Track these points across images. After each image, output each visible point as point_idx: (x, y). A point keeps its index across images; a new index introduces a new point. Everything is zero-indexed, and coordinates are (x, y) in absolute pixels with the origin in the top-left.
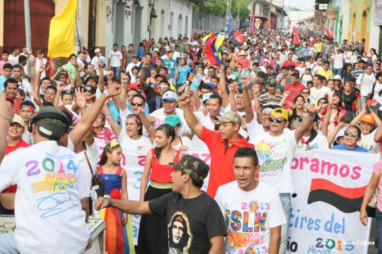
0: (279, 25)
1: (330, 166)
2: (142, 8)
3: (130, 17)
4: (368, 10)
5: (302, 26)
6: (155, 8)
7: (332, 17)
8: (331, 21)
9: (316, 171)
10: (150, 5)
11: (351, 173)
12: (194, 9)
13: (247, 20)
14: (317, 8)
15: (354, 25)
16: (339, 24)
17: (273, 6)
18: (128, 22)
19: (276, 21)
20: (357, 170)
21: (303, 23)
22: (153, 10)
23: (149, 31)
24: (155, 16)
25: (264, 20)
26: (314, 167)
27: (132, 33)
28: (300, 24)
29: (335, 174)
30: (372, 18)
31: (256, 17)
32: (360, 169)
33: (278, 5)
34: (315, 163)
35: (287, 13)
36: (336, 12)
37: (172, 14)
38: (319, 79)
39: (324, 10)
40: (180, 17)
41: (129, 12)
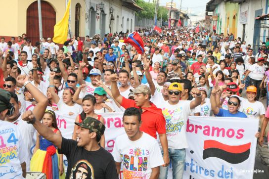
0: (185, 24)
1: (219, 131)
2: (106, 14)
3: (99, 20)
4: (236, 15)
5: (198, 25)
6: (113, 14)
7: (216, 19)
8: (215, 22)
9: (208, 134)
10: (110, 13)
11: (236, 134)
12: (136, 15)
13: (167, 21)
14: (207, 14)
15: (228, 24)
16: (219, 23)
17: (181, 13)
18: (98, 23)
19: (183, 22)
20: (241, 132)
21: (199, 23)
22: (112, 15)
23: (110, 27)
24: (113, 19)
25: (176, 21)
26: (206, 132)
27: (100, 29)
28: (197, 23)
29: (223, 136)
30: (238, 19)
31: (171, 20)
32: (243, 131)
33: (184, 12)
34: (207, 129)
35: (189, 17)
36: (218, 16)
37: (123, 18)
38: (211, 59)
39: (211, 16)
40: (128, 20)
41: (99, 17)
